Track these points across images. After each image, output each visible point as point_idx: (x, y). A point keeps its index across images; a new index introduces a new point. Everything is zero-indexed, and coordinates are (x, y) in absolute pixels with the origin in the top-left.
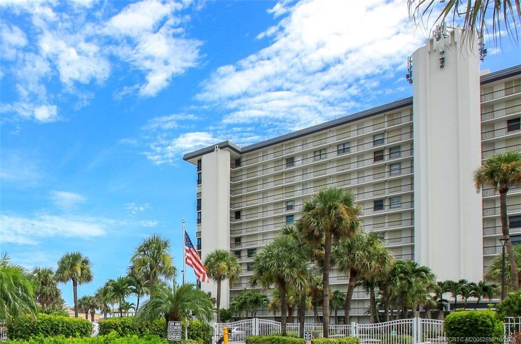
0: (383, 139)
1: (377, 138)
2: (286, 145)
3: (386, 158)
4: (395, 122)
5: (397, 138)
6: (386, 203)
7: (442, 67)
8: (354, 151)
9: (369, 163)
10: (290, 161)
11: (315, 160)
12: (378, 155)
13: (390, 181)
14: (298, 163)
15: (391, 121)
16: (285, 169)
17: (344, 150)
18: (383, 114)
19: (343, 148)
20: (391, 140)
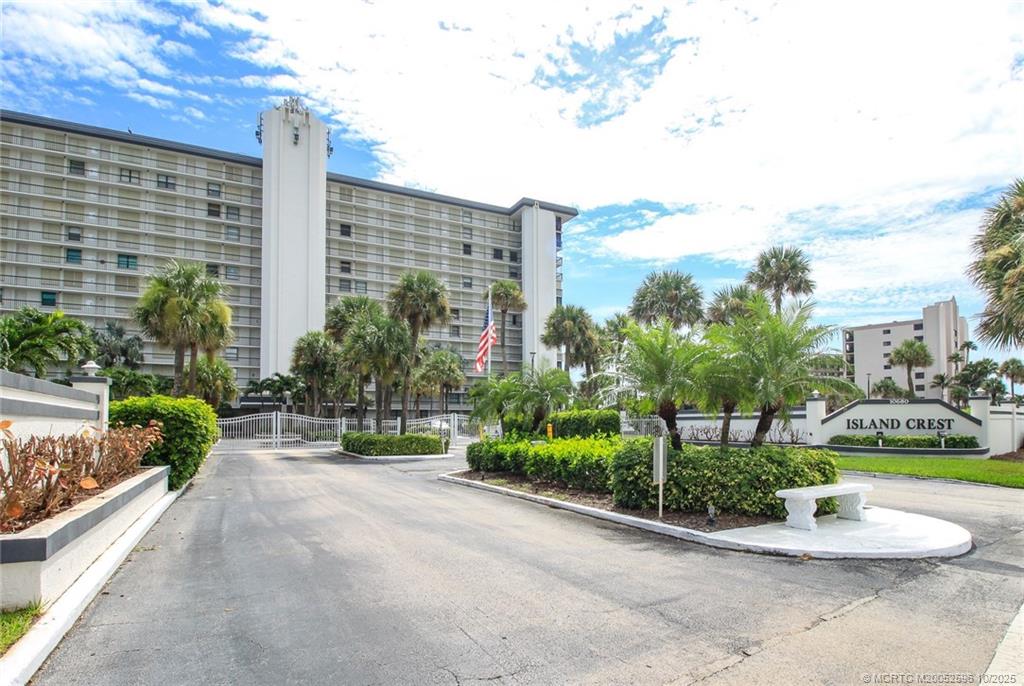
0: (219, 192)
1: (213, 188)
2: (70, 138)
3: (223, 216)
4: (234, 177)
5: (236, 197)
6: (222, 271)
7: (296, 143)
8: (180, 191)
9: (202, 215)
10: (78, 166)
11: (121, 181)
12: (214, 210)
13: (227, 246)
14: (92, 174)
15: (230, 174)
16: (65, 174)
17: (167, 185)
18: (221, 162)
19: (166, 181)
20: (229, 196)
